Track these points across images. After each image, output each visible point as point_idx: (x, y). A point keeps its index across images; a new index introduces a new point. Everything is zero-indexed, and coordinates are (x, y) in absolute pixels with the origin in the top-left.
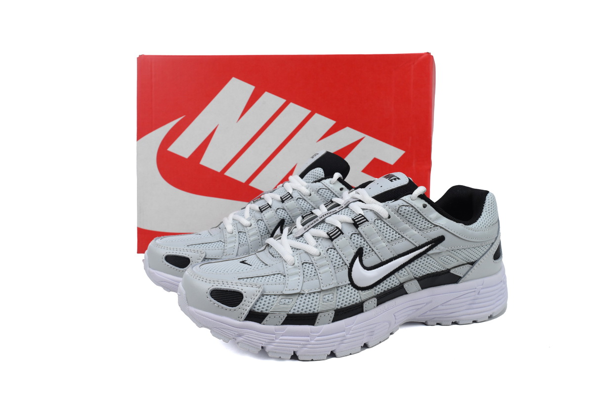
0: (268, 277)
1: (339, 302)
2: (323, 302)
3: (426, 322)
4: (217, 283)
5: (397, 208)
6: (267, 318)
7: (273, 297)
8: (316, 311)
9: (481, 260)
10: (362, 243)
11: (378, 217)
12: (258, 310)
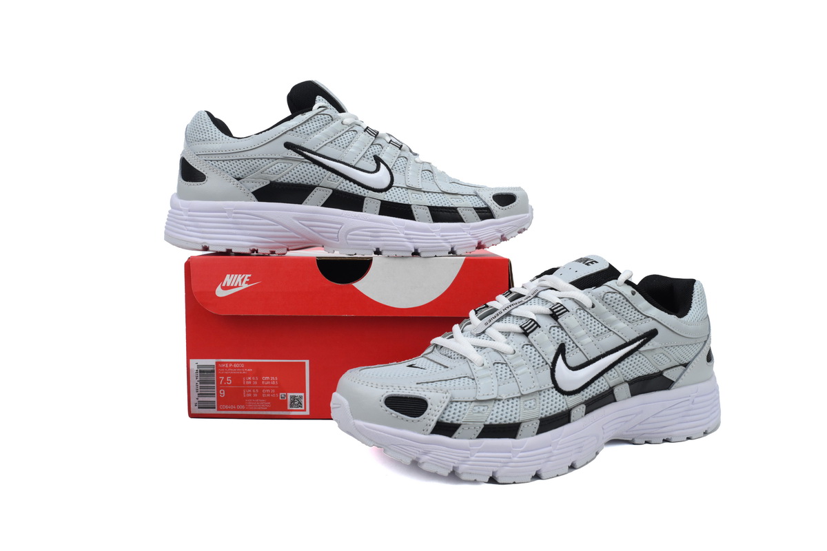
0: (453, 381)
1: (543, 410)
2: (525, 409)
3: (633, 439)
4: (391, 389)
5: (602, 295)
6: (459, 430)
7: (464, 404)
8: (517, 421)
9: (695, 361)
10: (564, 338)
11: (580, 306)
12: (447, 420)
